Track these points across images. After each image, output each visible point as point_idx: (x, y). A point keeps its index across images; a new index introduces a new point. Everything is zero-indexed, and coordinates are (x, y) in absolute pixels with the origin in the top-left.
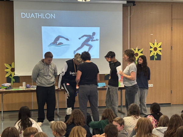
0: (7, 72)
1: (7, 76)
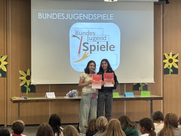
0: (22, 80)
1: (21, 84)
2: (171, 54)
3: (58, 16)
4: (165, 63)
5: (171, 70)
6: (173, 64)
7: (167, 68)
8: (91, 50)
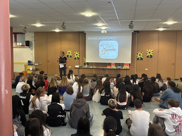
1: (84, 62)
2: (140, 52)
3: (95, 38)
4: (137, 56)
5: (140, 59)
6: (141, 56)
7: (138, 58)
8: (107, 51)
